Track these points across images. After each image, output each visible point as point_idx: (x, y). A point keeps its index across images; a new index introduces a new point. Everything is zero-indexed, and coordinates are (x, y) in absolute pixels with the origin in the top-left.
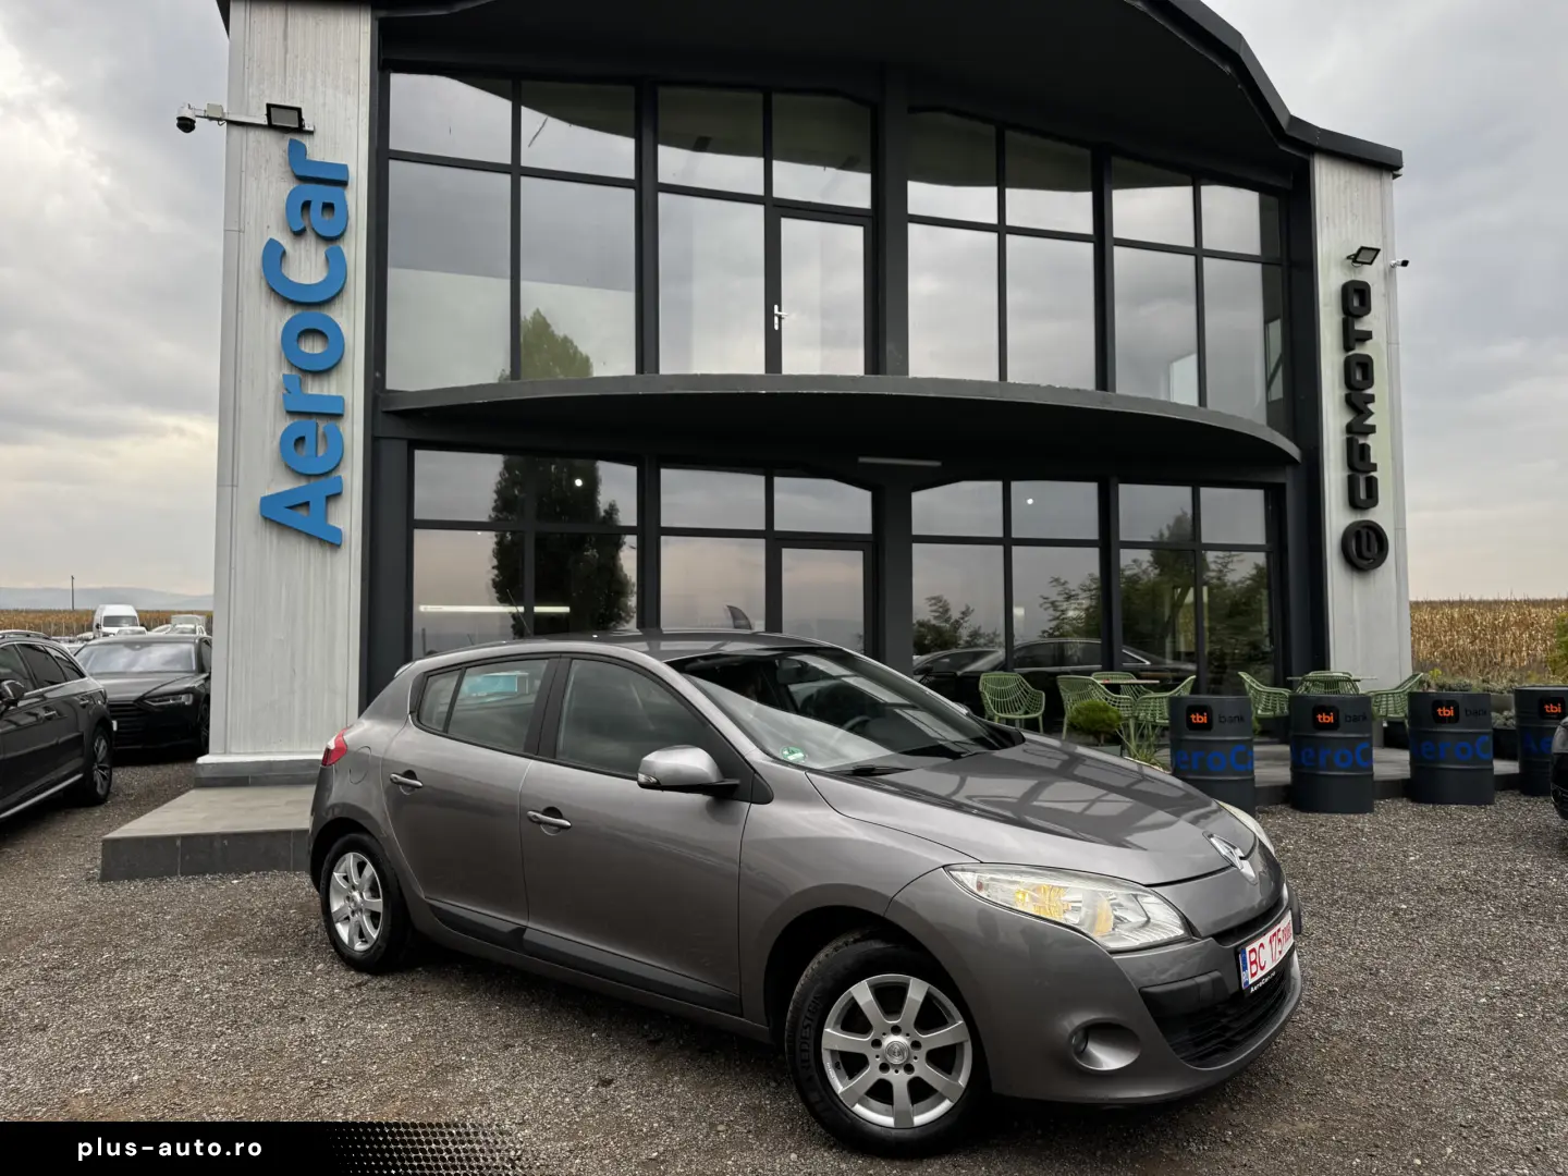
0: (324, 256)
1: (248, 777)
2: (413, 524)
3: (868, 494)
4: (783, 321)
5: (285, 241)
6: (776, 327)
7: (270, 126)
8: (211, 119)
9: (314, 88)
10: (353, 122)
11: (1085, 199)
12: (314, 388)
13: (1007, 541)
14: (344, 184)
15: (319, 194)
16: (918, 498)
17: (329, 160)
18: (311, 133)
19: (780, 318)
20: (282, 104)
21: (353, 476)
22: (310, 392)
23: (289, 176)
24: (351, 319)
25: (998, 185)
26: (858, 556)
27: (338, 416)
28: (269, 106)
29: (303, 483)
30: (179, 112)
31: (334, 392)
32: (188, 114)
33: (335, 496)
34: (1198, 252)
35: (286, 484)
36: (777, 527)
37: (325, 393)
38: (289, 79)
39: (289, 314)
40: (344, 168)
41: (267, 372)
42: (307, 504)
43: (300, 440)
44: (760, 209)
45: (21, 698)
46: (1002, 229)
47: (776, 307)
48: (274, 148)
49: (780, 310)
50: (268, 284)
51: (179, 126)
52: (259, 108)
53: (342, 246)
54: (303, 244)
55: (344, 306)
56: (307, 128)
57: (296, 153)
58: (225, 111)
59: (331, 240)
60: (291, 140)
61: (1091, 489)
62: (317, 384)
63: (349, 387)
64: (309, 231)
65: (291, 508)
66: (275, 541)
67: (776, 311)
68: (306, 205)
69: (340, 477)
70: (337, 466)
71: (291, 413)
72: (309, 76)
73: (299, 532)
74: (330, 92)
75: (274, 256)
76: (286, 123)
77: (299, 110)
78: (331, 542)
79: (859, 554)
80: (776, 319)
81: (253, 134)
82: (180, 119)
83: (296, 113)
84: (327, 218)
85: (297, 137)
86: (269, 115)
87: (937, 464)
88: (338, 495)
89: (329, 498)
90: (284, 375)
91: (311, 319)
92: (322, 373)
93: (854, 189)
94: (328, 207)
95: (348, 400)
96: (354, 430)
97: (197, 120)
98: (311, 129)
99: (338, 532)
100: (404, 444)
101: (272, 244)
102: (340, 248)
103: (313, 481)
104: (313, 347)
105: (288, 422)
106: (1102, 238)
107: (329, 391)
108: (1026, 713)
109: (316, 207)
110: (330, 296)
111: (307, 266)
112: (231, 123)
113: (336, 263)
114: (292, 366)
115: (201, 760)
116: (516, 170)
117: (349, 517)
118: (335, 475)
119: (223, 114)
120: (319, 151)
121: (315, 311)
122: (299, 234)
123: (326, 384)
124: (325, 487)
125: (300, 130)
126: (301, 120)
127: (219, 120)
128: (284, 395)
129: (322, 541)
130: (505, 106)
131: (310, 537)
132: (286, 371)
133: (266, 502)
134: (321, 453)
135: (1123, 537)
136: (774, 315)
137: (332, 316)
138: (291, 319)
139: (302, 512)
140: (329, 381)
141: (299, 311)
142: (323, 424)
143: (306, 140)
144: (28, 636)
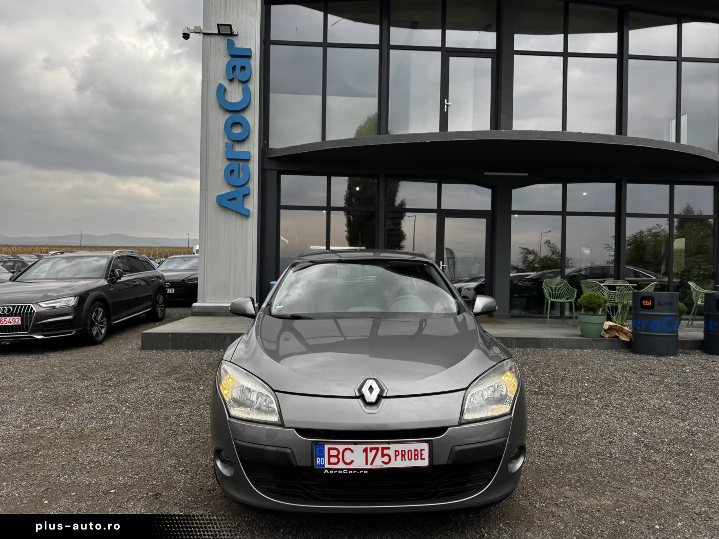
0: (241, 90)
1: (212, 313)
2: (279, 207)
3: (490, 191)
4: (449, 107)
5: (226, 84)
6: (446, 110)
7: (219, 34)
8: (196, 33)
9: (238, 14)
10: (254, 29)
11: (614, 36)
12: (238, 148)
13: (564, 213)
14: (249, 57)
15: (239, 62)
16: (515, 192)
17: (244, 47)
18: (236, 35)
19: (448, 105)
20: (225, 23)
21: (254, 186)
22: (236, 150)
23: (227, 56)
24: (253, 118)
25: (564, 33)
26: (483, 221)
27: (248, 160)
28: (218, 25)
29: (234, 189)
30: (183, 30)
31: (246, 150)
32: (187, 32)
33: (246, 195)
34: (679, 59)
35: (226, 190)
36: (443, 207)
37: (243, 150)
38: (227, 12)
39: (228, 116)
40: (250, 50)
41: (219, 141)
42: (235, 199)
43: (232, 171)
44: (439, 53)
45: (122, 276)
46: (565, 55)
47: (446, 100)
48: (221, 42)
49: (448, 102)
50: (219, 103)
51: (184, 37)
52: (215, 26)
53: (249, 85)
54: (233, 85)
55: (250, 113)
56: (235, 33)
57: (231, 45)
58: (202, 29)
59: (245, 82)
60: (228, 39)
61: (612, 186)
62: (239, 146)
63: (252, 148)
64: (235, 79)
65: (228, 200)
66: (223, 214)
67: (446, 102)
68: (234, 68)
69: (249, 187)
70: (247, 183)
71: (229, 159)
72: (236, 10)
73: (232, 210)
74: (244, 16)
75: (221, 91)
76: (226, 32)
77: (230, 26)
78: (246, 215)
79: (484, 220)
80: (446, 106)
81: (213, 38)
82: (183, 34)
83: (229, 27)
84: (243, 72)
85: (230, 38)
86: (218, 29)
87: (526, 174)
88: (248, 195)
89: (244, 196)
90: (225, 143)
91: (236, 118)
92: (241, 141)
93: (488, 40)
94: (243, 68)
95: (252, 153)
96: (254, 166)
97: (191, 34)
98: (236, 33)
99: (248, 210)
100: (276, 172)
101: (220, 86)
102: (248, 86)
103: (238, 189)
104: (237, 130)
105: (227, 163)
106: (622, 56)
107: (244, 149)
108: (567, 299)
109: (238, 69)
110: (244, 108)
111: (235, 95)
112: (204, 34)
113: (247, 93)
114: (229, 139)
115: (194, 305)
116: (325, 45)
117: (252, 204)
118: (246, 186)
119: (201, 30)
120: (240, 43)
121: (237, 115)
122: (231, 80)
123: (242, 145)
124: (243, 191)
125: (232, 34)
126: (231, 30)
127: (199, 33)
128: (225, 152)
129: (242, 214)
130: (321, 14)
131: (237, 212)
132: (227, 141)
133: (219, 198)
134: (241, 176)
135: (628, 211)
136: (444, 104)
137: (245, 117)
138: (228, 118)
139: (234, 202)
140: (244, 144)
141: (232, 114)
142: (241, 164)
143: (234, 39)
144: (132, 252)
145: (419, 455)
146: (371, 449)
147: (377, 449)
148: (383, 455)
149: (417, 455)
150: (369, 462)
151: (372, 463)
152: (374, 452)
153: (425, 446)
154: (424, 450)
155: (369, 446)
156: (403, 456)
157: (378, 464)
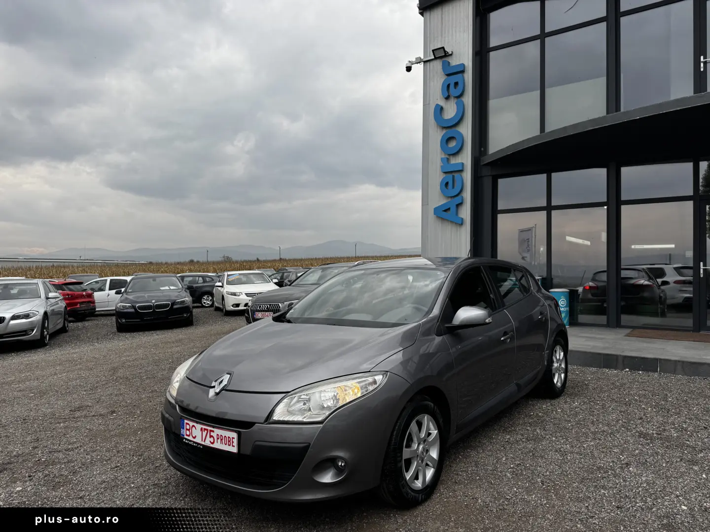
145: (231, 442)
146: (205, 429)
147: (207, 430)
148: (211, 436)
149: (229, 442)
150: (203, 440)
151: (204, 441)
152: (206, 431)
153: (235, 435)
154: (234, 438)
155: (204, 427)
156: (222, 440)
157: (207, 443)
